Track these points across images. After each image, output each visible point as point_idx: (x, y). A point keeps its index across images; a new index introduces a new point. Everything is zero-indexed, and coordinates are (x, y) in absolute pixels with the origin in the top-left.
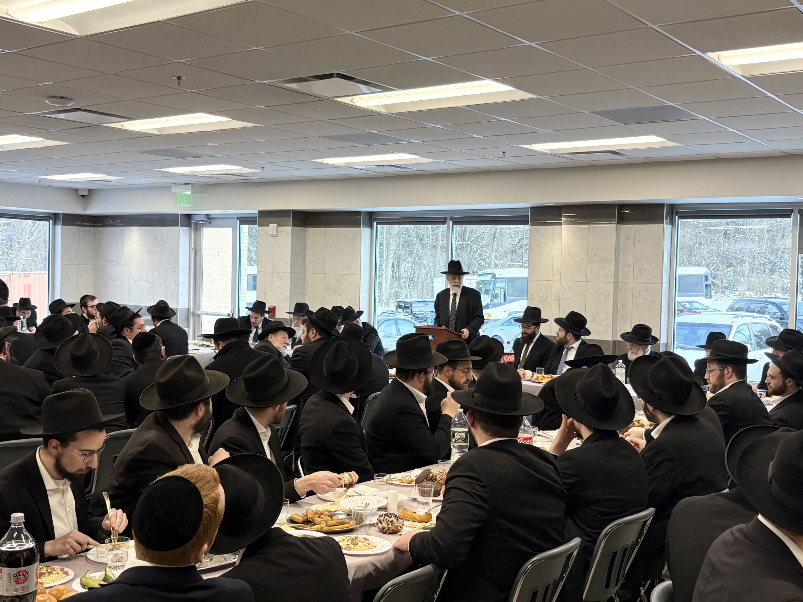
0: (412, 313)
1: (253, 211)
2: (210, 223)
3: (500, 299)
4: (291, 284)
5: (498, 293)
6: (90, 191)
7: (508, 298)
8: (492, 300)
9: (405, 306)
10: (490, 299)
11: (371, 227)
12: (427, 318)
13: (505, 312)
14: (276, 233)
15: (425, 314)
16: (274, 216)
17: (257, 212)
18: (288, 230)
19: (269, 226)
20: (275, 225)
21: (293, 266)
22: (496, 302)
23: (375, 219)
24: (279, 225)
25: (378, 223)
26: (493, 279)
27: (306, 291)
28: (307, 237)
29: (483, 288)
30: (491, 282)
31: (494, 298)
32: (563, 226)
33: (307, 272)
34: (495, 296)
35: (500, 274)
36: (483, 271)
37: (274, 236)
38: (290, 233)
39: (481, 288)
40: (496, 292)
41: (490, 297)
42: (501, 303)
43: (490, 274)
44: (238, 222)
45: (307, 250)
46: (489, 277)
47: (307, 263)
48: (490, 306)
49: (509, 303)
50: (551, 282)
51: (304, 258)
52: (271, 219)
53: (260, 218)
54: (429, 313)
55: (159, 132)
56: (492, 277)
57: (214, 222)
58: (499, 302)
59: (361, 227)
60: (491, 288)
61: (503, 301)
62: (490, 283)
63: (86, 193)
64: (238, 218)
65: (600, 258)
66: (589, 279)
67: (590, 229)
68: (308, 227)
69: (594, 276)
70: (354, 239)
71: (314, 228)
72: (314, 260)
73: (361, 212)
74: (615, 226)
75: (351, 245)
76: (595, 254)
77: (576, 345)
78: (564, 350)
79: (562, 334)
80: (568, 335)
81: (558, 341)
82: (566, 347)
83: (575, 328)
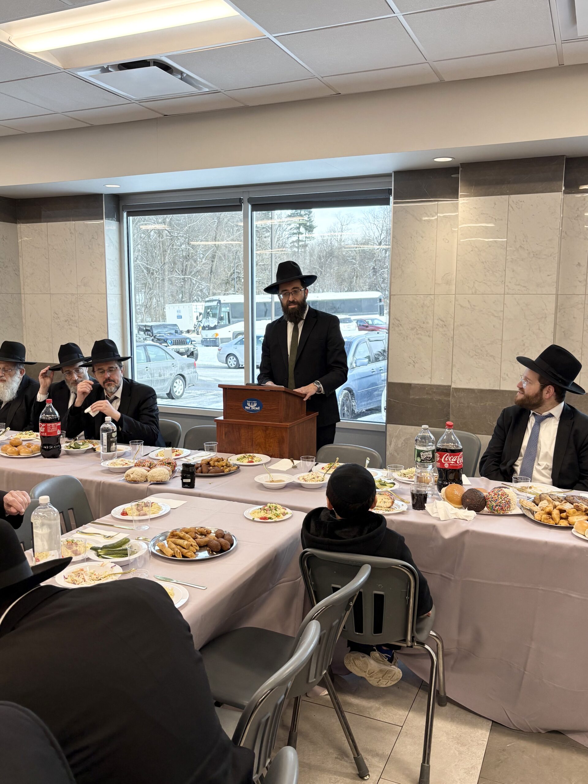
0: (153, 335)
3: (225, 321)
5: (223, 316)
7: (231, 320)
8: (218, 323)
9: (146, 329)
10: (217, 321)
11: (119, 220)
12: (167, 339)
13: (230, 331)
15: (165, 336)
22: (222, 323)
23: (125, 208)
25: (130, 214)
26: (218, 304)
27: (24, 321)
28: (19, 238)
29: (210, 312)
30: (217, 307)
31: (220, 320)
32: (460, 200)
33: (22, 292)
34: (221, 319)
35: (224, 300)
36: (210, 298)
39: (209, 312)
40: (222, 316)
41: (217, 319)
42: (226, 324)
43: (215, 300)
45: (21, 259)
46: (215, 303)
47: (21, 278)
48: (217, 327)
49: (233, 324)
51: (18, 270)
54: (169, 335)
56: (218, 303)
58: (225, 323)
59: (103, 219)
60: (218, 312)
61: (227, 323)
62: (216, 309)
65: (529, 253)
66: (509, 289)
67: (511, 202)
68: (19, 223)
69: (519, 285)
70: (93, 238)
71: (28, 225)
72: (32, 274)
73: (102, 194)
74: (560, 195)
75: (89, 248)
76: (521, 246)
77: (557, 410)
78: (528, 419)
79: (533, 388)
80: (545, 392)
81: (522, 400)
82: (533, 414)
83: (561, 377)
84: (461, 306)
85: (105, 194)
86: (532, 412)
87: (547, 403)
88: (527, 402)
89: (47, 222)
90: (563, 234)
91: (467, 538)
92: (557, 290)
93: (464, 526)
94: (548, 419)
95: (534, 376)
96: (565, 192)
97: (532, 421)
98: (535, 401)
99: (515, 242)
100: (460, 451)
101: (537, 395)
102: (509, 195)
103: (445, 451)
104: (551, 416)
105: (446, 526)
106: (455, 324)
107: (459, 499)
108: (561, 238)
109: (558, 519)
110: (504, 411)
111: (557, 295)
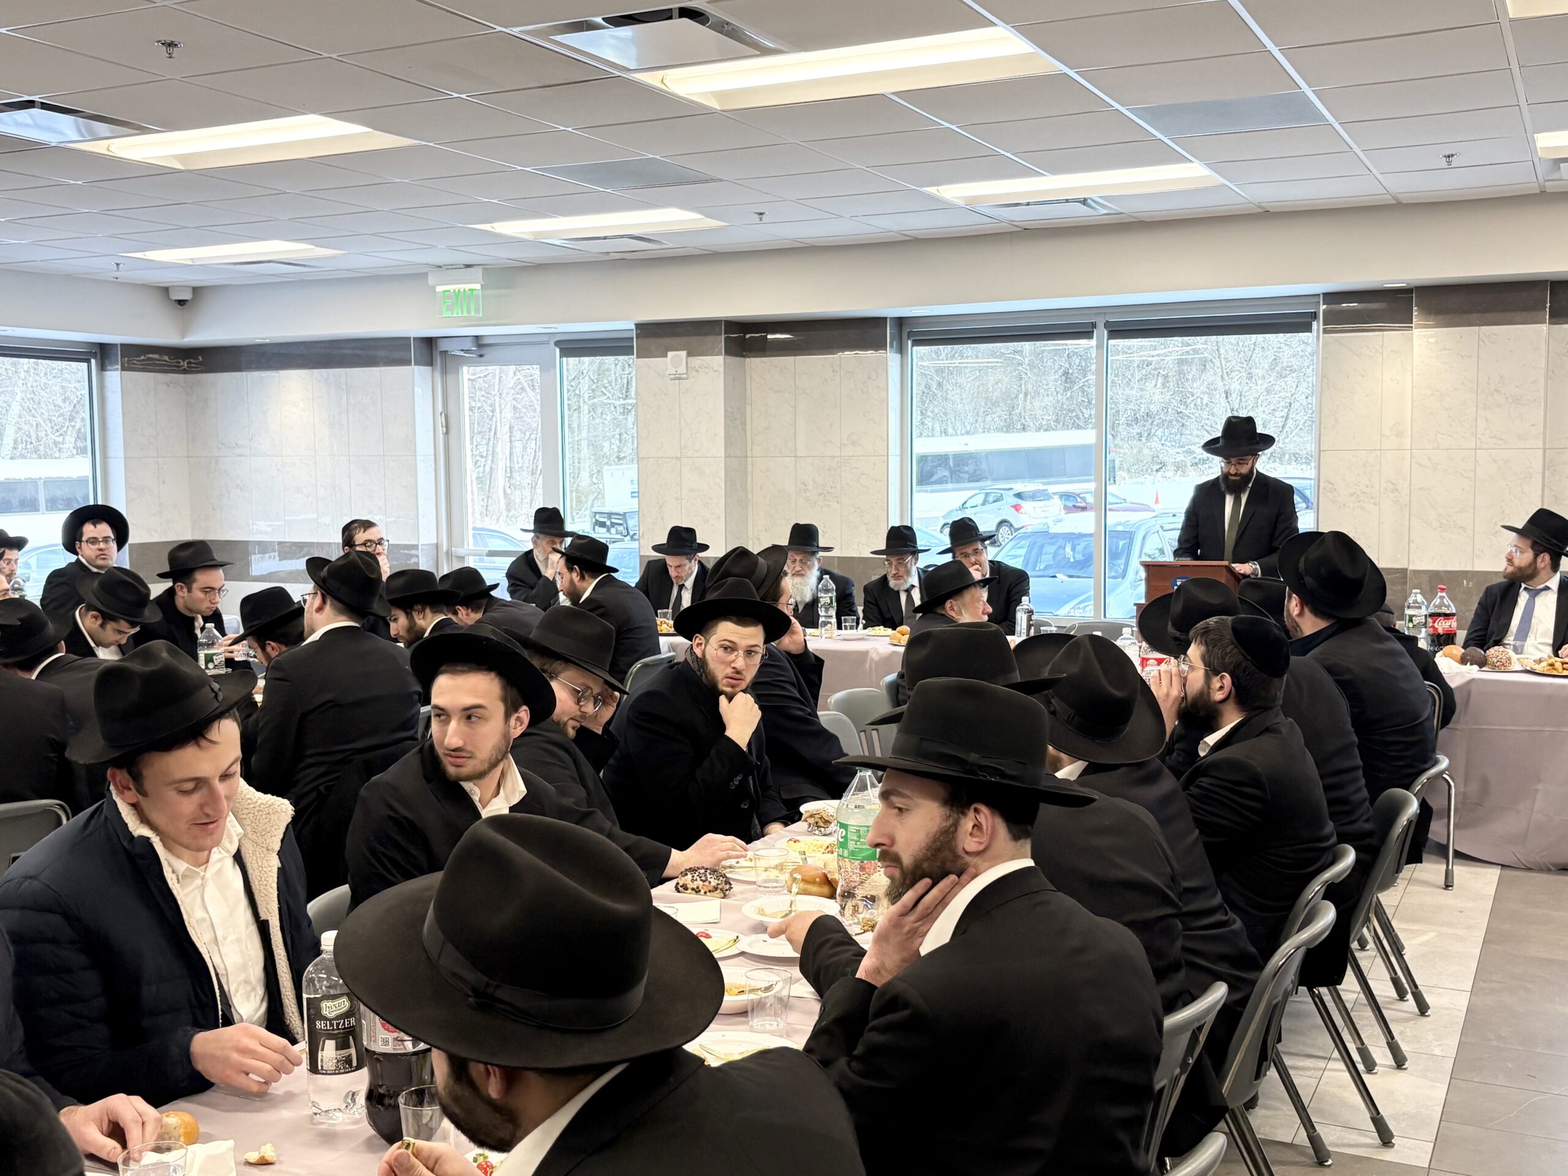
1: (624, 325)
2: (481, 356)
4: (726, 481)
6: (196, 290)
11: (903, 350)
14: (684, 371)
16: (677, 335)
17: (633, 327)
18: (718, 361)
19: (666, 356)
20: (684, 353)
21: (728, 443)
23: (911, 336)
24: (690, 354)
25: (915, 344)
27: (750, 495)
28: (748, 378)
32: (1415, 330)
33: (749, 454)
37: (679, 379)
38: (722, 369)
44: (558, 350)
45: (748, 408)
47: (749, 434)
50: (1378, 453)
51: (744, 423)
52: (667, 341)
53: (640, 340)
55: (183, 165)
57: (489, 353)
59: (885, 351)
63: (187, 296)
64: (557, 343)
65: (1507, 398)
66: (1482, 442)
67: (1481, 335)
68: (748, 357)
69: (1494, 437)
70: (869, 378)
71: (764, 359)
72: (767, 428)
73: (886, 318)
74: (1544, 328)
75: (863, 392)
76: (1496, 390)
77: (1554, 583)
78: (1517, 595)
79: (1524, 558)
80: (1539, 560)
81: (1512, 573)
82: (1525, 589)
83: (1555, 541)
84: (1421, 465)
85: (891, 318)
86: (1523, 586)
87: (1543, 574)
88: (1519, 574)
89: (795, 355)
90: (1550, 373)
91: (1473, 687)
92: (1544, 443)
93: (1468, 677)
94: (1543, 592)
95: (1526, 544)
96: (1550, 323)
97: (1523, 598)
98: (1529, 571)
99: (1488, 384)
100: (1453, 615)
101: (1530, 565)
102: (1479, 326)
103: (1439, 615)
104: (1547, 588)
105: (1452, 677)
106: (1412, 487)
107: (1459, 657)
108: (1547, 377)
109: (1560, 669)
110: (1487, 588)
111: (1545, 450)
